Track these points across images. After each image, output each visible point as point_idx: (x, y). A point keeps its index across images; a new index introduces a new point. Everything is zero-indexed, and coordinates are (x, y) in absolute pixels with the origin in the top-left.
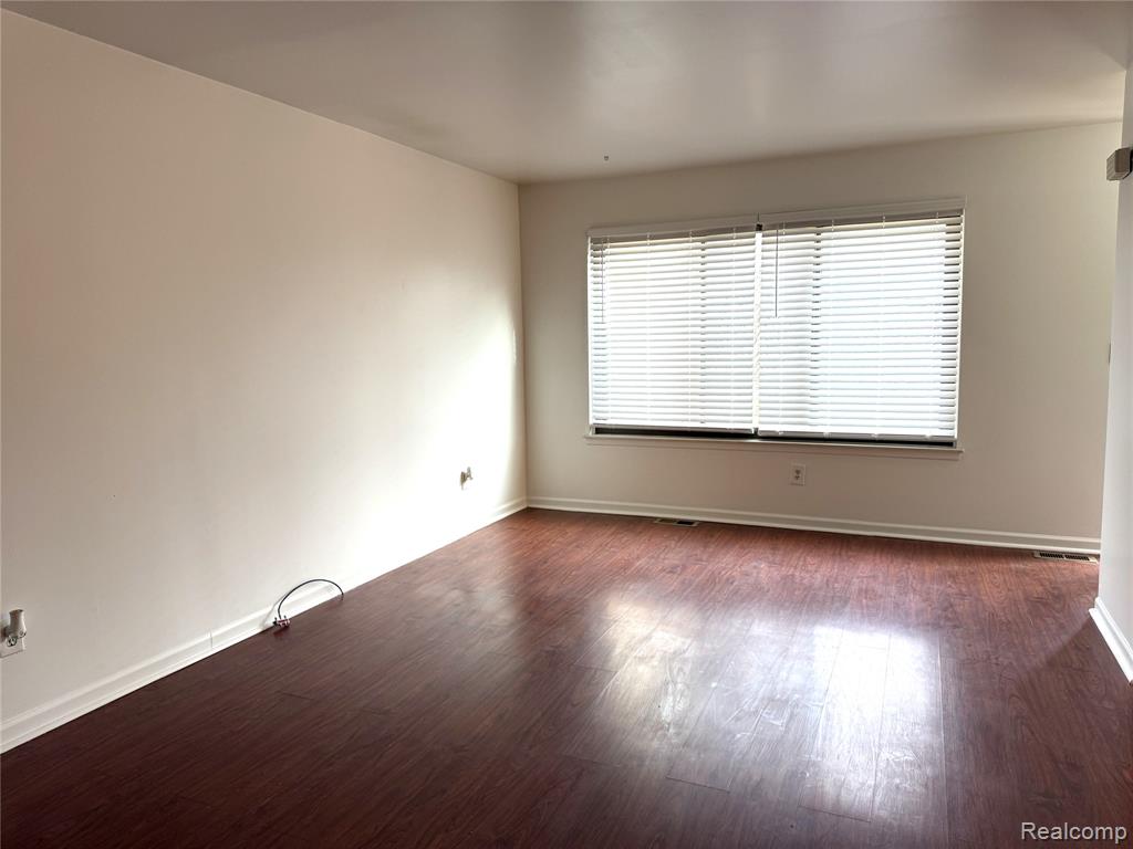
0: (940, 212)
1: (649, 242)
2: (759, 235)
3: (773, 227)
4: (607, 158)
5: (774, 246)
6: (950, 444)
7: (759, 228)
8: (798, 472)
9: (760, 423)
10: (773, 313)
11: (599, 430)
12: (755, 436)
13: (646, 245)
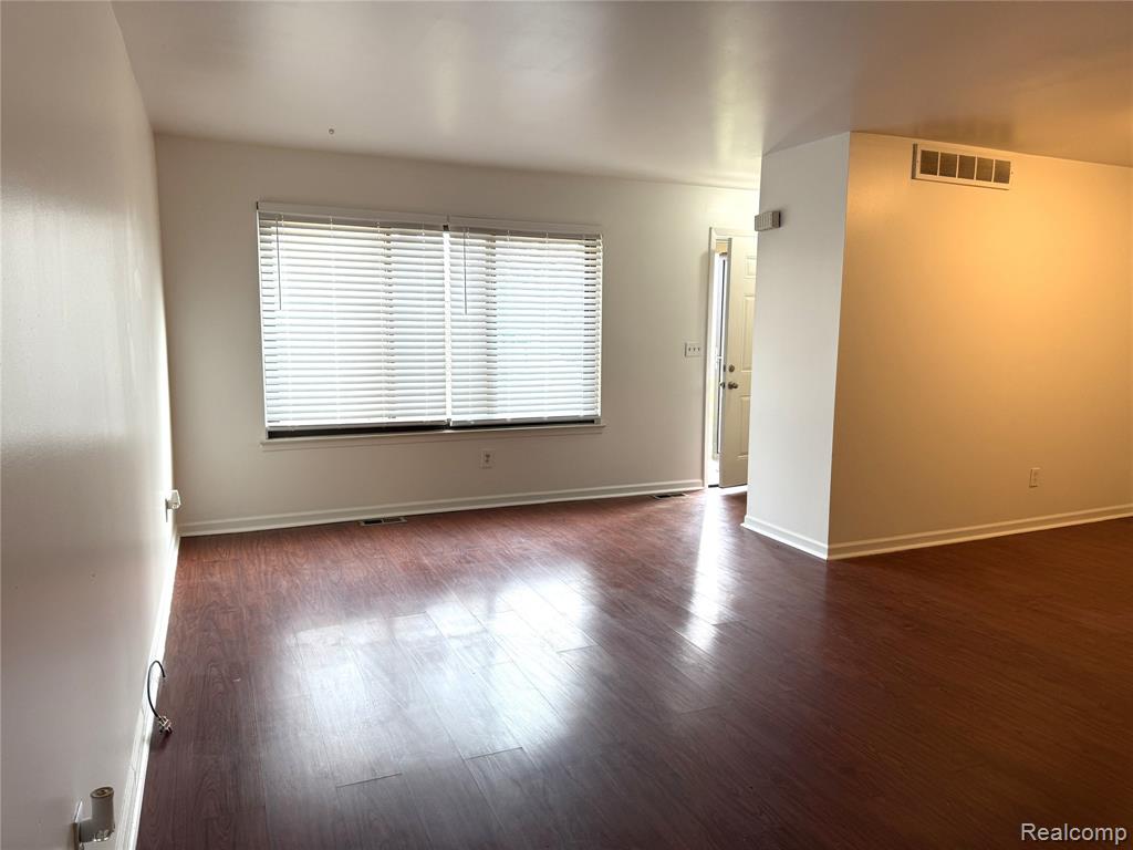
0: (587, 235)
1: (332, 226)
2: (446, 235)
3: (459, 229)
4: (331, 130)
5: (462, 247)
6: (592, 421)
7: (446, 228)
8: (488, 456)
9: (453, 414)
10: (463, 311)
11: (273, 434)
12: (447, 427)
13: (329, 229)
